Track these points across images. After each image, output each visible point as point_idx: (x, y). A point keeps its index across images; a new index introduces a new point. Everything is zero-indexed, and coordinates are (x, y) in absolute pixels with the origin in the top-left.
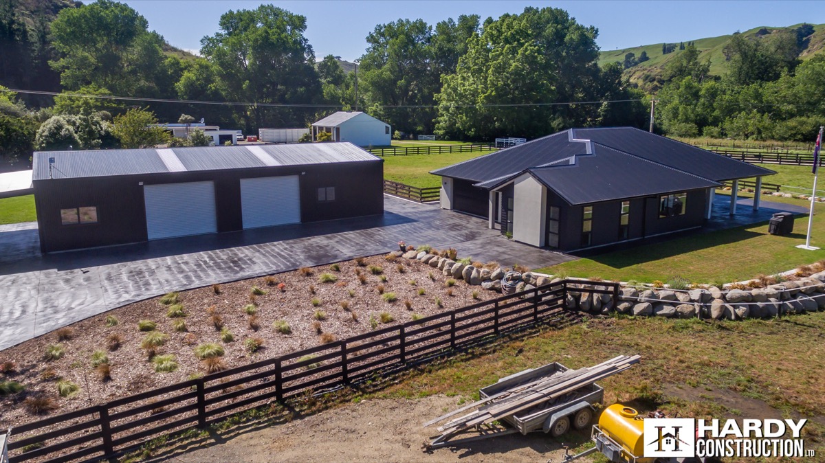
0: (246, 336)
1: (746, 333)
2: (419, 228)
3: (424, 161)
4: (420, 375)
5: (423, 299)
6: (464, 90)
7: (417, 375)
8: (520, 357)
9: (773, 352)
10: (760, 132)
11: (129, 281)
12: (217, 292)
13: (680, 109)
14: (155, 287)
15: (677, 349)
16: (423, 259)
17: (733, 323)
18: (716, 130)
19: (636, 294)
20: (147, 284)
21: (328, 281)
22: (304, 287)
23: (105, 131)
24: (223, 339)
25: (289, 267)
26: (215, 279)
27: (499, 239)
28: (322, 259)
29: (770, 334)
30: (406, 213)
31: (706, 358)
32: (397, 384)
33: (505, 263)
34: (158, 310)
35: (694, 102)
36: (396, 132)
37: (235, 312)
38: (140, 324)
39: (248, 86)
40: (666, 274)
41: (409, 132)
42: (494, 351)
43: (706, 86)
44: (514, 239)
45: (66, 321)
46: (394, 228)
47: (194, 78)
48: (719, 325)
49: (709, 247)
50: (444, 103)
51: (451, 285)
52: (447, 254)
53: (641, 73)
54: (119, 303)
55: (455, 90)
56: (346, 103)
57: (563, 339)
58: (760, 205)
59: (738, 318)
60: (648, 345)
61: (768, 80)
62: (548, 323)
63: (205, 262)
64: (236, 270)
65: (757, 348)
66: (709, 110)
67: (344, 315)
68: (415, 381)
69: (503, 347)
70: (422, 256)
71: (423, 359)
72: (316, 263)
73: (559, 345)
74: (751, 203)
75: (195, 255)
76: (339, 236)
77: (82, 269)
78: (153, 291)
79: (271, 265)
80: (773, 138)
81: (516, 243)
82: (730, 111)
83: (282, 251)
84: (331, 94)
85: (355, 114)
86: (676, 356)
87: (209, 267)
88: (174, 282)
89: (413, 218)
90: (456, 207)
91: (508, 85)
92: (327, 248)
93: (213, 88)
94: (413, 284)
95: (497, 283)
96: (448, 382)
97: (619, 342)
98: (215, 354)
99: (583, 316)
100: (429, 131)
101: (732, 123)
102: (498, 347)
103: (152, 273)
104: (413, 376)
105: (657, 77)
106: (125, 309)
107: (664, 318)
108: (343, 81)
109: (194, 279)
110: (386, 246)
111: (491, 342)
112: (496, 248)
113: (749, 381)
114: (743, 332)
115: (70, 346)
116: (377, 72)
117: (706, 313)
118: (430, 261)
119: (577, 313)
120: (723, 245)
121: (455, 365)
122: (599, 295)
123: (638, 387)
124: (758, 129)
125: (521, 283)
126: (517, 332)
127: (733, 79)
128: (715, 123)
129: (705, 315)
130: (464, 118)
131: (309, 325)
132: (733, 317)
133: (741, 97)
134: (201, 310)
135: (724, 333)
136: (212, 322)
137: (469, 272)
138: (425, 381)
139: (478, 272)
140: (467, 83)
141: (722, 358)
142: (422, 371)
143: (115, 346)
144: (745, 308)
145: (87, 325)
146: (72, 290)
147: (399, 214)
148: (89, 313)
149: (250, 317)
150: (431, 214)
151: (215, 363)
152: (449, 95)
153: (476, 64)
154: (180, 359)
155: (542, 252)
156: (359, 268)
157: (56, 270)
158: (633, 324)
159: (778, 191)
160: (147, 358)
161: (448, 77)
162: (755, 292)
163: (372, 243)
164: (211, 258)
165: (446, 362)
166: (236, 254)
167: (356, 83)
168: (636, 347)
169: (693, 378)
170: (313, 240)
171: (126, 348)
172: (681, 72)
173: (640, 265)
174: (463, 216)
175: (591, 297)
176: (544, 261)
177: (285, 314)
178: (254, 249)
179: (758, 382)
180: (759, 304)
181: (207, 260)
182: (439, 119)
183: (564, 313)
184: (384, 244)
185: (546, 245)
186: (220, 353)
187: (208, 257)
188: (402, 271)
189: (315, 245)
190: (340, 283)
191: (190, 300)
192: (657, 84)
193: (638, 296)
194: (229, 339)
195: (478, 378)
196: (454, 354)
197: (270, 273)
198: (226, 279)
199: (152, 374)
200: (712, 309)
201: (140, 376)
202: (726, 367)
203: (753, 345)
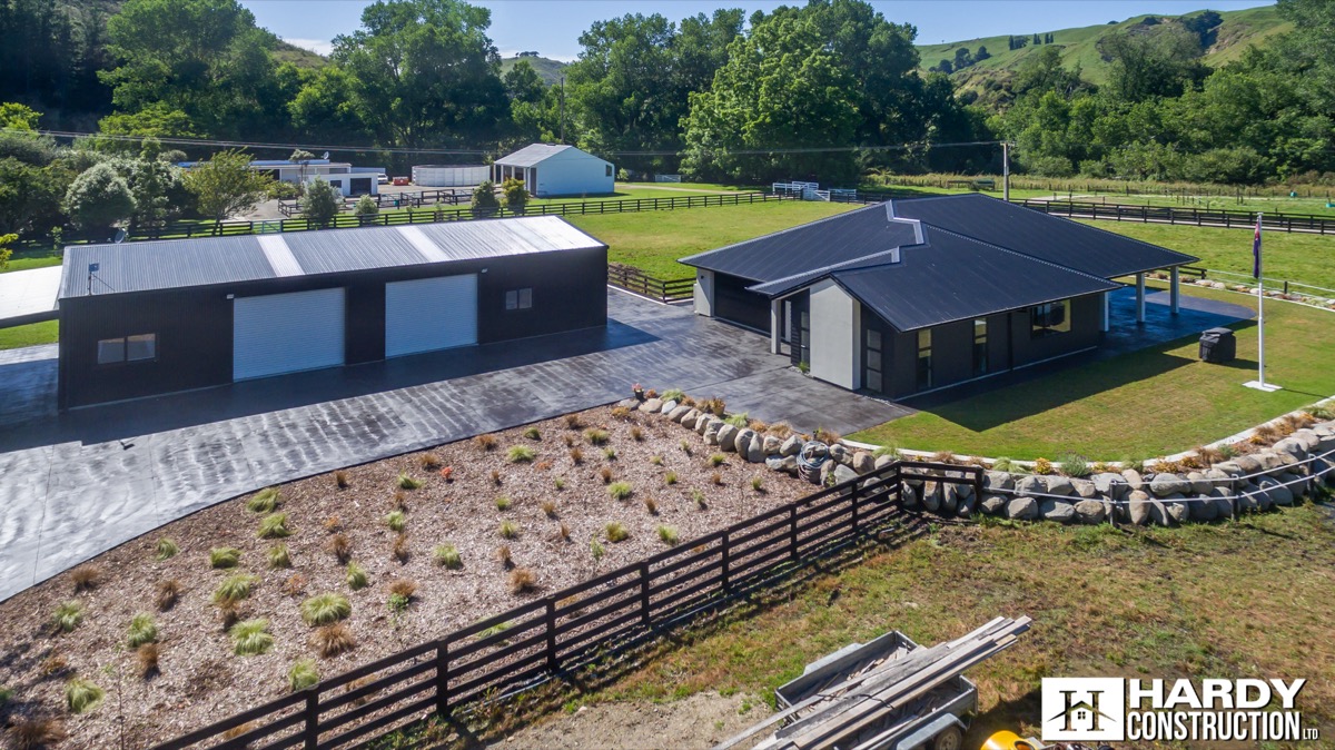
0: (388, 573)
1: (1189, 551)
2: (664, 352)
3: (665, 222)
4: (675, 649)
5: (675, 494)
6: (725, 114)
7: (669, 650)
8: (836, 607)
9: (1235, 591)
10: (1163, 169)
11: (199, 465)
12: (342, 485)
13: (1043, 136)
14: (240, 476)
15: (1084, 586)
16: (673, 415)
17: (1168, 533)
18: (1098, 166)
19: (1010, 483)
20: (228, 470)
21: (522, 460)
22: (483, 472)
23: (176, 182)
24: (350, 583)
25: (459, 433)
26: (340, 458)
27: (789, 374)
28: (512, 416)
29: (1226, 552)
30: (641, 322)
31: (1132, 604)
32: (636, 669)
33: (801, 422)
34: (244, 522)
35: (1062, 126)
36: (622, 171)
37: (370, 525)
38: (214, 556)
39: (398, 107)
40: (1053, 441)
41: (642, 171)
42: (793, 596)
43: (1077, 104)
44: (812, 374)
45: (89, 549)
46: (624, 353)
47: (318, 95)
48: (1146, 538)
49: (1113, 388)
50: (695, 130)
51: (718, 463)
52: (709, 406)
53: (981, 77)
54: (179, 511)
55: (710, 113)
56: (547, 129)
57: (902, 568)
58: (1181, 304)
59: (1174, 523)
60: (1039, 579)
61: (1165, 95)
62: (875, 537)
63: (324, 424)
64: (374, 440)
65: (1209, 583)
66: (1085, 137)
67: (549, 527)
68: (665, 663)
69: (806, 588)
70: (671, 409)
71: (678, 615)
72: (502, 424)
73: (896, 581)
74: (1167, 302)
75: (307, 409)
76: (537, 370)
77: (123, 441)
78: (238, 483)
79: (430, 429)
80: (1184, 179)
81: (815, 382)
82: (1117, 138)
83: (448, 400)
84: (525, 115)
85: (560, 148)
86: (1083, 601)
87: (331, 433)
88: (272, 466)
89: (653, 332)
90: (718, 312)
91: (789, 108)
92: (520, 394)
93: (346, 109)
94: (658, 463)
95: (790, 461)
96: (722, 663)
97: (991, 573)
98: (335, 614)
99: (931, 520)
100: (671, 169)
101: (1121, 156)
102: (799, 588)
103: (238, 447)
104: (664, 653)
105: (1004, 84)
106: (188, 523)
107: (1058, 524)
108: (543, 97)
109: (304, 457)
110: (612, 389)
111: (787, 577)
112: (786, 393)
113: (1205, 652)
114: (1184, 550)
115: (93, 601)
116: (594, 86)
117: (1122, 513)
118: (683, 419)
119: (920, 515)
120: (1133, 384)
121: (730, 627)
122: (953, 485)
123: (1030, 669)
124: (1160, 165)
125: (829, 463)
126: (827, 556)
127: (1115, 92)
128: (1097, 154)
129: (1121, 517)
130: (725, 153)
131: (489, 550)
132: (1165, 521)
133: (1129, 120)
134: (316, 522)
135: (1155, 552)
136: (333, 547)
137: (745, 442)
138: (683, 663)
139: (760, 440)
140: (728, 104)
141: (1157, 606)
142: (678, 642)
143: (169, 603)
144: (1181, 506)
145: (123, 557)
146: (104, 484)
147: (632, 325)
148: (130, 532)
149: (395, 535)
150: (681, 325)
151: (336, 637)
152: (701, 120)
153: (741, 79)
154: (277, 625)
155: (857, 400)
156: (571, 433)
157: (79, 443)
158: (1010, 536)
159: (1203, 278)
160: (221, 626)
161: (700, 96)
162: (1193, 477)
163: (591, 384)
164: (334, 416)
165: (715, 621)
166: (373, 407)
167: (561, 101)
168: (1018, 583)
169: (1115, 647)
170: (497, 378)
171: (187, 605)
172: (1039, 82)
173: (1011, 424)
174: (731, 328)
175: (940, 488)
176: (860, 417)
177: (452, 527)
178: (402, 395)
179: (1220, 654)
180: (1203, 498)
181: (327, 419)
182: (687, 152)
183: (899, 516)
184: (608, 384)
185: (862, 388)
186: (343, 614)
187: (329, 414)
188: (639, 439)
189: (500, 387)
190: (540, 461)
191: (297, 502)
192: (1006, 93)
193: (1013, 488)
194: (360, 583)
195: (769, 655)
196: (729, 603)
197: (428, 445)
198: (356, 458)
199: (229, 659)
200: (1131, 508)
201: (208, 664)
202: (1165, 623)
203: (1203, 576)
